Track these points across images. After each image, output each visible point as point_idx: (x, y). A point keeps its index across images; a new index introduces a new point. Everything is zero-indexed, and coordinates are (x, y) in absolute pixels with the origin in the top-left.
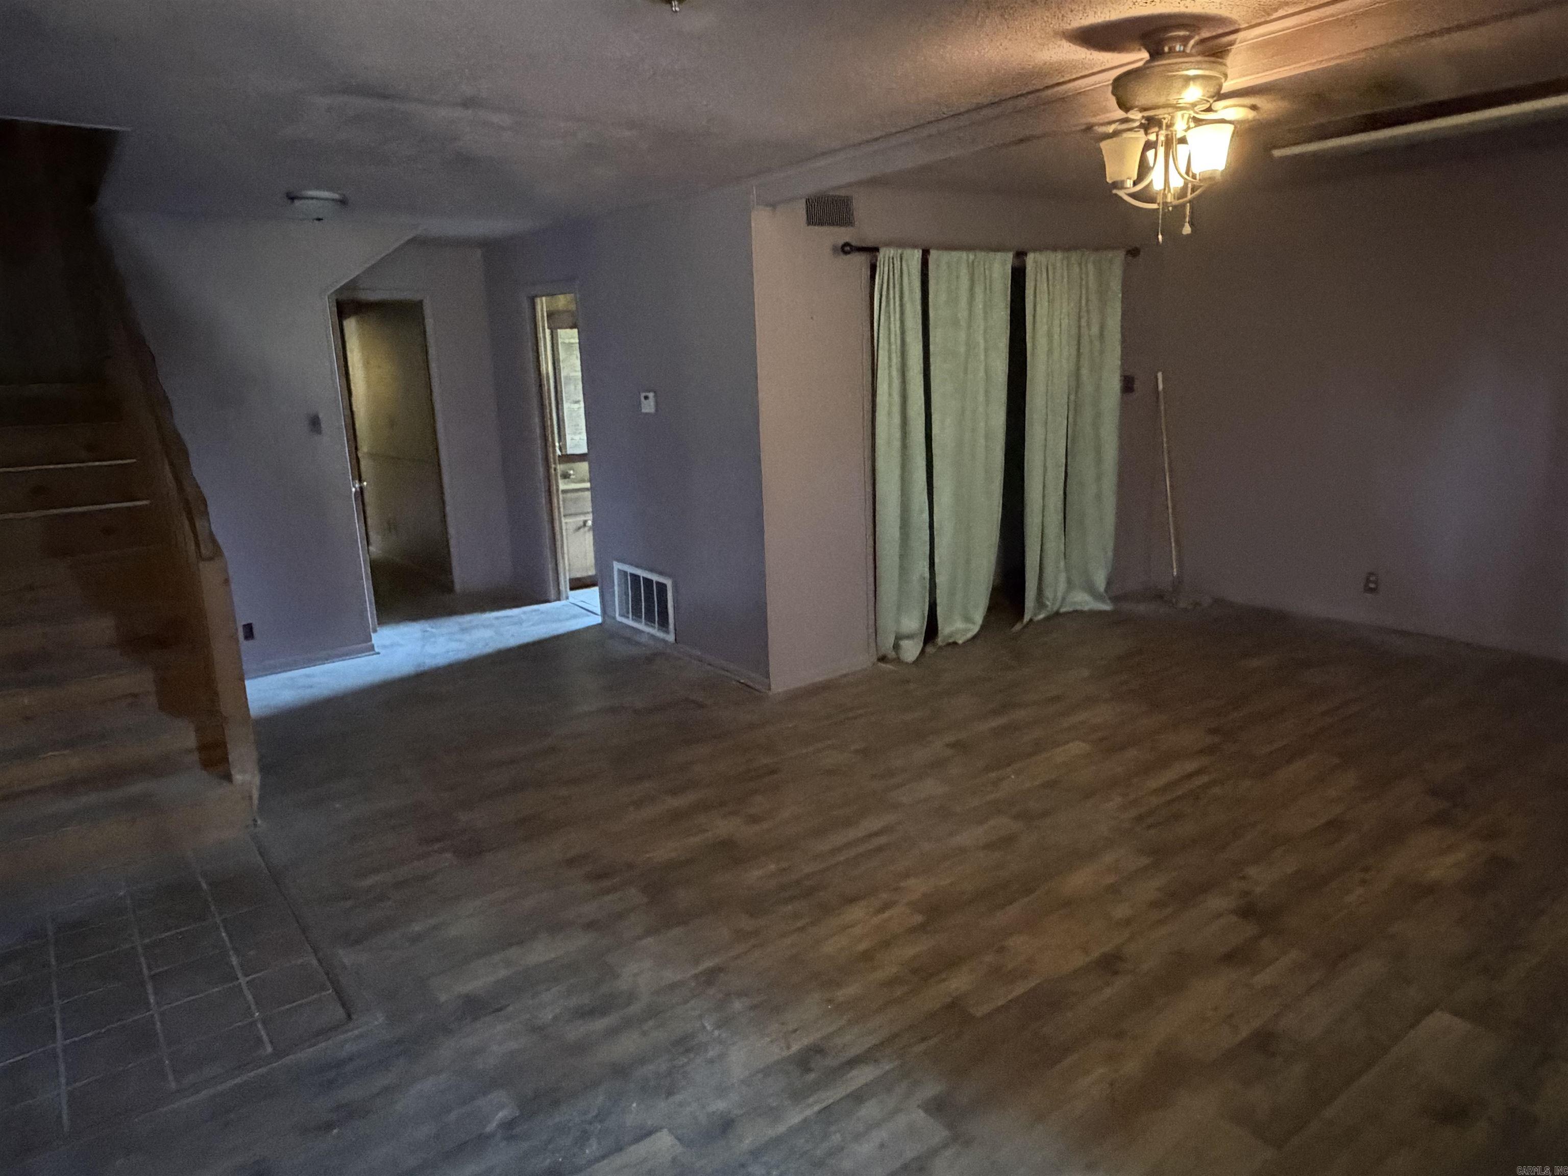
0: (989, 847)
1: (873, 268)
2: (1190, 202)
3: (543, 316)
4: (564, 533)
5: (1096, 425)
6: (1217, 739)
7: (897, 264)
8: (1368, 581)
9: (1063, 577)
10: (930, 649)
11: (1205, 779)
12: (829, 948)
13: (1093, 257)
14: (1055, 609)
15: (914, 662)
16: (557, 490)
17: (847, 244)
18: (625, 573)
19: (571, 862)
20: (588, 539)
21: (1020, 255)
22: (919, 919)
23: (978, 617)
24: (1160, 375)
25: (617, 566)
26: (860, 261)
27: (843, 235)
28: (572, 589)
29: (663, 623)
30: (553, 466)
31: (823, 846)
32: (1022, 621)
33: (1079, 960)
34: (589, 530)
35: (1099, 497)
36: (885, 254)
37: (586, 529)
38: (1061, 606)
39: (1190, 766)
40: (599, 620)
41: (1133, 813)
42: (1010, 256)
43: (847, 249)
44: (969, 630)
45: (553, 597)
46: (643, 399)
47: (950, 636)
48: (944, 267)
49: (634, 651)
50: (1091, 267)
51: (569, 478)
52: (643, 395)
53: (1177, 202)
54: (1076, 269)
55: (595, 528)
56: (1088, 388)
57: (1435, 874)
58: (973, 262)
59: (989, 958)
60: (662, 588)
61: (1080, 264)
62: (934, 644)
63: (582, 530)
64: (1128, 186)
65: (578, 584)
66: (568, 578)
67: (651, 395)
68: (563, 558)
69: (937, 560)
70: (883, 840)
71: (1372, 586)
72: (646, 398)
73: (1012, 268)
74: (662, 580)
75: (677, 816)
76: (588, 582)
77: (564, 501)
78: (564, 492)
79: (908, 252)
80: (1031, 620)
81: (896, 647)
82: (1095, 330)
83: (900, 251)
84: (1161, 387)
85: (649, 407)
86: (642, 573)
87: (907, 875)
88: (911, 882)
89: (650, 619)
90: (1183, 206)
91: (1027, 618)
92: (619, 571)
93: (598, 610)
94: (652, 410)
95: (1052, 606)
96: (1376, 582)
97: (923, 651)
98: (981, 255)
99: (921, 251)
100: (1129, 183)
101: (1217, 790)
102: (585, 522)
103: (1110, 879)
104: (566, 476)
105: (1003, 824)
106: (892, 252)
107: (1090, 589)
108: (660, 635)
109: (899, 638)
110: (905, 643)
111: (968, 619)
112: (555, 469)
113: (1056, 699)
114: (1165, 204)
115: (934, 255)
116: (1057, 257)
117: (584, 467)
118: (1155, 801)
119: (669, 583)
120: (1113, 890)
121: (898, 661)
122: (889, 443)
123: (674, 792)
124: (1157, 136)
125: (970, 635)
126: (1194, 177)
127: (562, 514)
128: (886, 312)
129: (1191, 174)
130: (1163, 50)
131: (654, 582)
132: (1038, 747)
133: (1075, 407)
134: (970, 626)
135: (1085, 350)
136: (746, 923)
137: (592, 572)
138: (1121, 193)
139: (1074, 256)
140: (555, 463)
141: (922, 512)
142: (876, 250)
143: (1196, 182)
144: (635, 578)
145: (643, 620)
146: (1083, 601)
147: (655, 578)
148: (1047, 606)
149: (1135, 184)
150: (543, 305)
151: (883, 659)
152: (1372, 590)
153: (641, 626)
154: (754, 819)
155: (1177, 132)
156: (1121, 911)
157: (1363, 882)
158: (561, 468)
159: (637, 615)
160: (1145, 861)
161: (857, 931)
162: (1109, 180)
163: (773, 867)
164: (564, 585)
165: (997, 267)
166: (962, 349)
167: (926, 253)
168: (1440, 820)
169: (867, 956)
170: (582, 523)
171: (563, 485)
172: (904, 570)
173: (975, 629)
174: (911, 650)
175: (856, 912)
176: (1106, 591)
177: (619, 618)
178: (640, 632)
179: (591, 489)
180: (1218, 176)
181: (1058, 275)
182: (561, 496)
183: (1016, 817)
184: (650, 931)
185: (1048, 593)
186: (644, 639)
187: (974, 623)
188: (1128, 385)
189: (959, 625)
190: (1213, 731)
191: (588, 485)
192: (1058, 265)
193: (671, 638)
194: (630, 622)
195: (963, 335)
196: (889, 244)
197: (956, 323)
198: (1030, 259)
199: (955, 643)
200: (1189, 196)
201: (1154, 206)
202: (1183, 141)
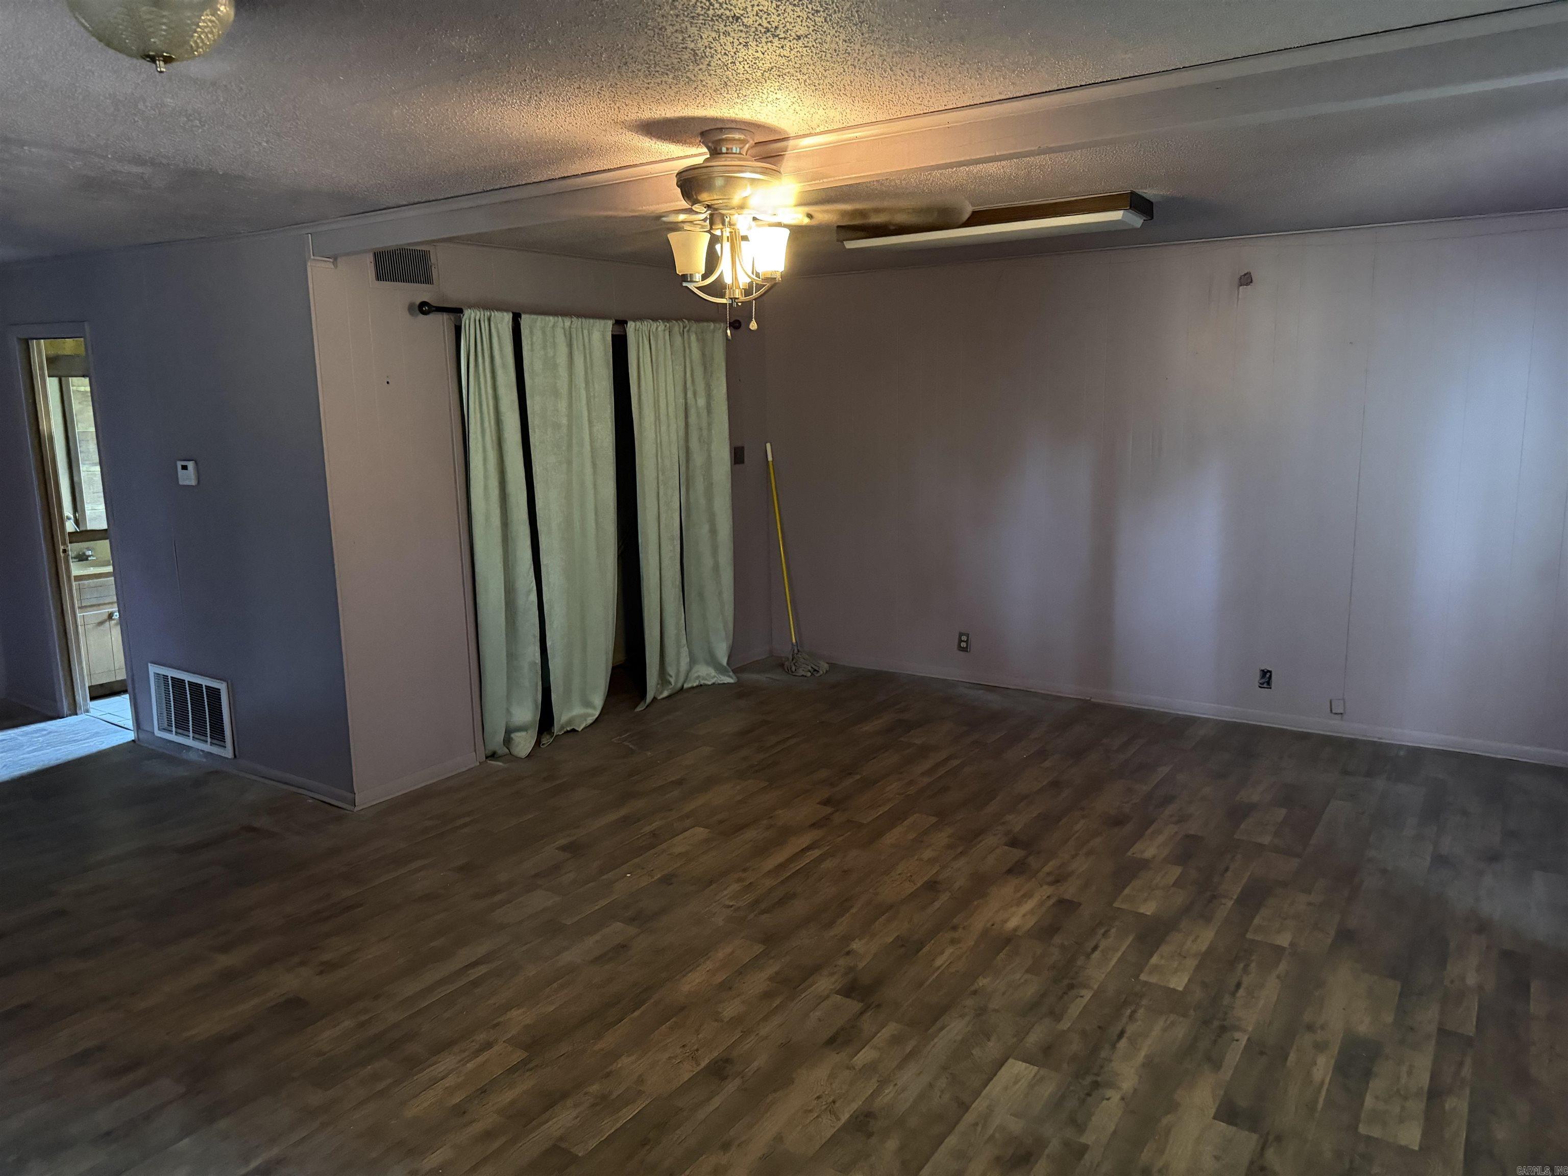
0: (599, 960)
1: (458, 330)
2: (755, 299)
3: (41, 363)
4: (80, 629)
5: (710, 499)
6: (828, 810)
7: (485, 326)
8: (961, 641)
9: (685, 651)
10: (546, 740)
11: (816, 853)
12: (412, 1111)
13: (695, 326)
14: (679, 685)
15: (529, 756)
16: (69, 577)
17: (423, 304)
18: (165, 677)
19: (82, 1058)
20: (114, 637)
21: (621, 323)
22: (519, 1055)
23: (598, 700)
24: (768, 446)
25: (153, 669)
26: (442, 321)
27: (422, 293)
28: (93, 698)
29: (218, 734)
30: (62, 548)
31: (410, 988)
32: (645, 701)
33: (687, 1072)
34: (116, 624)
35: (716, 568)
36: (470, 316)
37: (113, 622)
38: (685, 682)
39: (805, 840)
40: (131, 736)
41: (749, 898)
42: (610, 323)
43: (424, 308)
44: (589, 715)
45: (66, 710)
46: (179, 468)
47: (570, 722)
48: (538, 334)
49: (181, 772)
50: (693, 337)
51: (87, 559)
52: (180, 464)
53: (743, 299)
54: (678, 340)
55: (122, 622)
56: (698, 459)
57: (1012, 923)
58: (570, 327)
59: (595, 1088)
60: (214, 694)
61: (682, 335)
62: (551, 733)
63: (107, 624)
64: (697, 280)
65: (101, 692)
66: (87, 685)
67: (191, 465)
68: (80, 663)
69: (549, 644)
70: (482, 970)
71: (963, 645)
72: (185, 468)
73: (613, 336)
74: (215, 684)
75: (228, 976)
76: (117, 688)
77: (79, 590)
78: (79, 578)
79: (496, 315)
80: (655, 699)
81: (508, 741)
82: (702, 402)
83: (487, 313)
84: (770, 458)
85: (188, 477)
86: (187, 677)
87: (507, 1007)
88: (514, 1013)
89: (199, 732)
90: (750, 302)
91: (649, 698)
92: (157, 675)
93: (130, 724)
94: (193, 482)
95: (675, 682)
96: (967, 642)
97: (538, 743)
98: (577, 322)
99: (511, 315)
100: (698, 277)
101: (828, 864)
102: (110, 616)
103: (720, 978)
104: (82, 558)
105: (617, 930)
106: (478, 313)
107: (713, 661)
108: (215, 750)
109: (509, 731)
110: (517, 737)
111: (587, 704)
112: (65, 551)
113: (679, 783)
114: (733, 299)
115: (525, 320)
116: (660, 327)
117: (104, 546)
118: (769, 883)
119: (222, 687)
120: (726, 987)
121: (511, 757)
122: (487, 518)
123: (225, 948)
124: (722, 232)
125: (590, 720)
126: (758, 275)
127: (77, 606)
128: (475, 377)
129: (755, 273)
130: (721, 149)
131: (204, 686)
132: (656, 838)
133: (686, 481)
134: (590, 711)
135: (693, 419)
136: (316, 1098)
137: (122, 676)
138: (691, 286)
139: (677, 327)
140: (64, 543)
141: (530, 591)
142: (459, 311)
143: (759, 281)
144: (178, 684)
145: (191, 734)
146: (706, 674)
147: (204, 682)
148: (670, 683)
149: (704, 277)
150: (41, 350)
151: (493, 756)
152: (965, 650)
153: (189, 742)
154: (327, 968)
155: (740, 231)
156: (730, 1010)
157: (953, 942)
158: (74, 549)
159: (181, 726)
160: (759, 948)
161: (450, 1081)
162: (679, 271)
163: (348, 1024)
164: (82, 694)
165: (596, 336)
166: (564, 421)
167: (516, 318)
168: (1017, 869)
169: (460, 1111)
170: (106, 616)
171: (76, 570)
172: (512, 656)
173: (597, 713)
174: (524, 744)
175: (447, 1062)
176: (728, 663)
177: (158, 733)
178: (189, 748)
179: (113, 574)
180: (778, 277)
181: (661, 342)
182: (74, 584)
183: (632, 920)
184: (187, 1131)
185: (671, 670)
186: (192, 756)
187: (594, 708)
188: (738, 456)
189: (578, 711)
190: (826, 802)
191: (110, 569)
192: (661, 334)
193: (228, 753)
194: (172, 737)
195: (563, 405)
196: (473, 306)
197: (556, 393)
198: (631, 326)
199: (574, 730)
200: (755, 295)
201: (723, 301)
202: (745, 238)
